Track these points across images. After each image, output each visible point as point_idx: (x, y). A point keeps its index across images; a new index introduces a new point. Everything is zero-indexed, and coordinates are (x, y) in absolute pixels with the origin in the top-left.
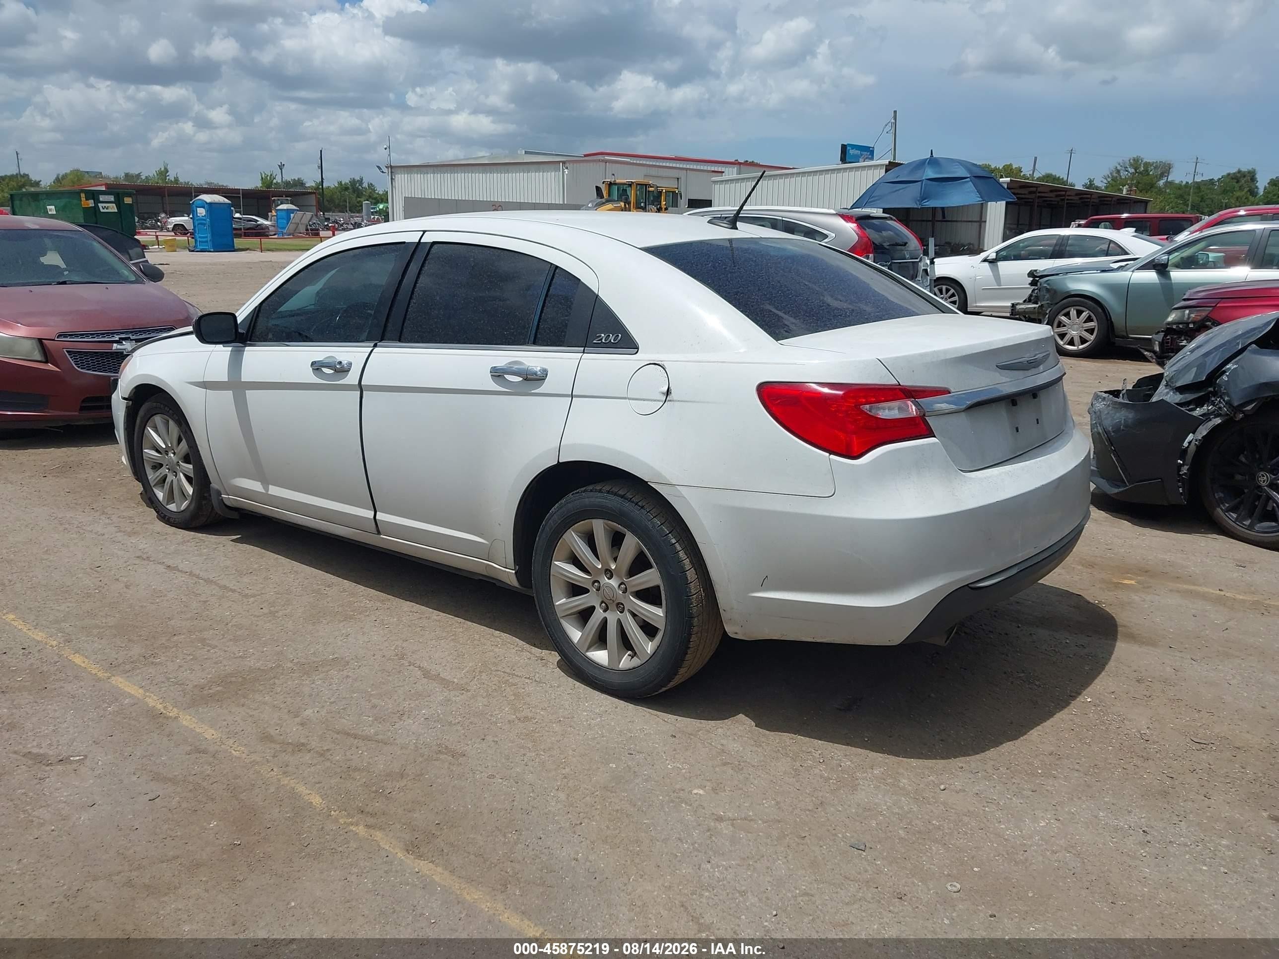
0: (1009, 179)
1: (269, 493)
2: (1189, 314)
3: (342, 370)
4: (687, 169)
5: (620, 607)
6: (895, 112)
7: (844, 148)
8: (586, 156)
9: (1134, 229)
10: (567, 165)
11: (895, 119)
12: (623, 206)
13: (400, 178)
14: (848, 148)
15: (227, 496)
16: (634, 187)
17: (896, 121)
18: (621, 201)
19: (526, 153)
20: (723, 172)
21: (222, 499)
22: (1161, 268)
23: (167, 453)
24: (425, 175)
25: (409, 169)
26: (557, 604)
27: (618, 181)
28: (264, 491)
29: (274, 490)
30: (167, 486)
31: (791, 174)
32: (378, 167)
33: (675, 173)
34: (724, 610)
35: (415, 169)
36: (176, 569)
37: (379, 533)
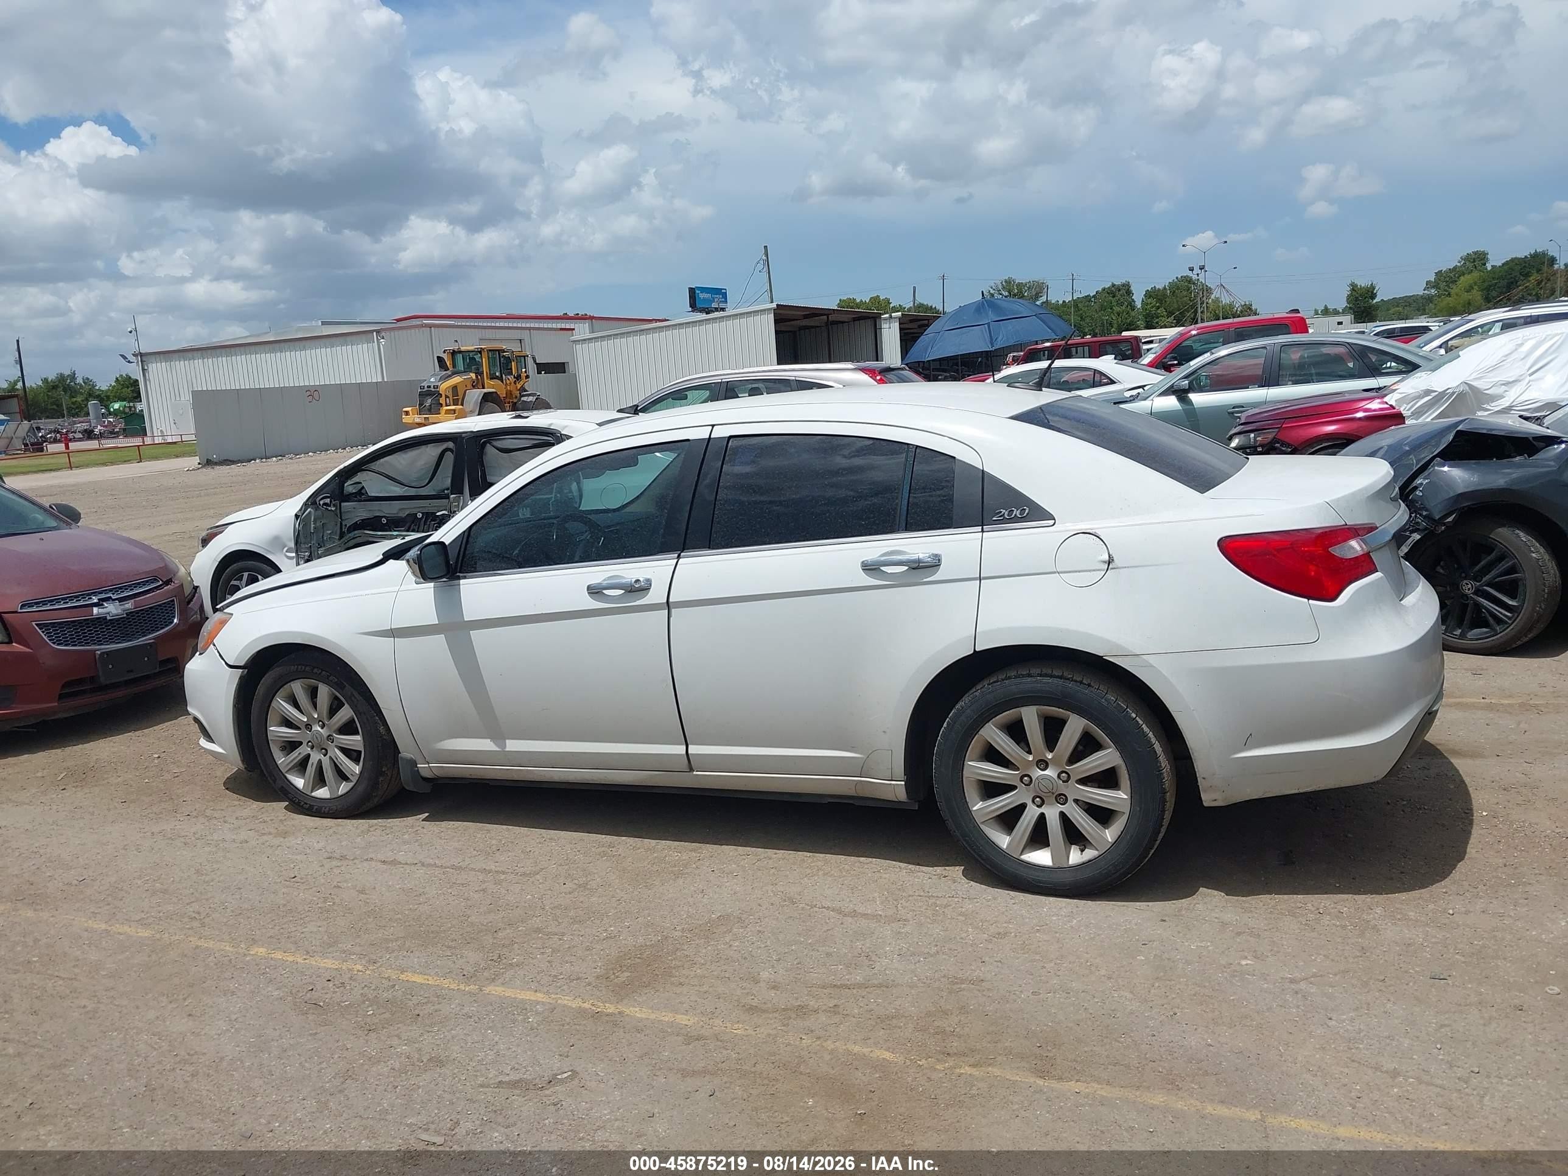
0: (900, 313)
1: (507, 749)
2: (1255, 438)
3: (637, 589)
4: (530, 329)
5: (1061, 799)
6: (766, 247)
7: (692, 291)
8: (398, 320)
9: (1114, 356)
10: (383, 334)
11: (767, 255)
12: (474, 377)
13: (155, 369)
14: (697, 292)
15: (427, 765)
16: (485, 355)
17: (768, 258)
18: (471, 372)
19: (323, 323)
20: (574, 329)
21: (418, 770)
22: (1181, 394)
23: (308, 726)
24: (191, 362)
25: (166, 355)
26: (975, 809)
27: (463, 349)
28: (497, 749)
29: (512, 745)
30: (311, 769)
31: (666, 327)
32: (122, 356)
33: (517, 334)
34: (1204, 778)
35: (176, 355)
36: (394, 863)
37: (691, 770)
